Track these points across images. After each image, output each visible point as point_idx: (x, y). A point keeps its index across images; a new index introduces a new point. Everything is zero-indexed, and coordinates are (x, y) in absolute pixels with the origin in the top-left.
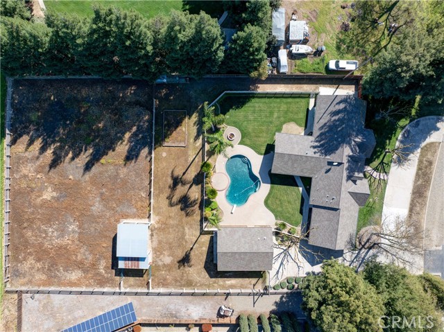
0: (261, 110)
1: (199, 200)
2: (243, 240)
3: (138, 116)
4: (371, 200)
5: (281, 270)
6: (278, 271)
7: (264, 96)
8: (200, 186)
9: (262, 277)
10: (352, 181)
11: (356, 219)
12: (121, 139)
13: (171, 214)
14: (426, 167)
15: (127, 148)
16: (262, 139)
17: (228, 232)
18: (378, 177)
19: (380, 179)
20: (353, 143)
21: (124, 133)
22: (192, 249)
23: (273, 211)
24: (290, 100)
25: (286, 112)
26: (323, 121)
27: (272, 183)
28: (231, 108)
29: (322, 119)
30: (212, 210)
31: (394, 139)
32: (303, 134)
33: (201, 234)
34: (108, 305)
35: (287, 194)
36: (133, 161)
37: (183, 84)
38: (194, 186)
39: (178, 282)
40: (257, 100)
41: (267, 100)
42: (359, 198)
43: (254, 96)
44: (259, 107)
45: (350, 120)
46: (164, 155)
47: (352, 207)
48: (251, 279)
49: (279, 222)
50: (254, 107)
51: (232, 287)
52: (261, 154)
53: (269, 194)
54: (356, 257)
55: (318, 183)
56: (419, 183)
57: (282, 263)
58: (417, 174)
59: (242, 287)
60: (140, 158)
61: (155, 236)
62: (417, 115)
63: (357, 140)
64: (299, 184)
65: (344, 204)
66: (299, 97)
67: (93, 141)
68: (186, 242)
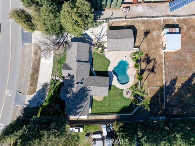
0: (114, 106)
1: (141, 62)
2: (122, 44)
3: (171, 101)
4: (59, 66)
5: (101, 30)
6: (102, 30)
7: (113, 113)
8: (141, 69)
9: (110, 27)
10: (71, 75)
11: (67, 57)
12: (179, 89)
13: (153, 55)
14: (33, 83)
15: (176, 85)
16: (113, 92)
17: (128, 48)
18: (56, 77)
19: (55, 76)
20: (71, 94)
21: (178, 92)
22: (144, 39)
23: (106, 59)
24: (100, 112)
25: (102, 106)
26: (86, 103)
27: (107, 72)
28: (128, 107)
30: (135, 58)
31: (50, 96)
32: (93, 96)
33: (140, 46)
34: (182, 10)
35: (100, 67)
36: (173, 79)
37: (151, 117)
38: (144, 68)
39: (149, 23)
40: (116, 111)
41: (111, 111)
42: (67, 67)
43: (118, 113)
44: (115, 108)
45: (74, 105)
47: (70, 62)
48: (115, 26)
49: (103, 54)
50: (117, 108)
51: (124, 22)
52: (113, 85)
53: (108, 67)
54: (65, 38)
55: (87, 73)
56: (36, 75)
57: (101, 34)
58: (37, 79)
59: (119, 22)
60: (170, 81)
61: (161, 44)
62: (39, 107)
63: (69, 95)
64: (94, 72)
65: (74, 64)
66: (96, 113)
67: (192, 88)
68: (146, 42)
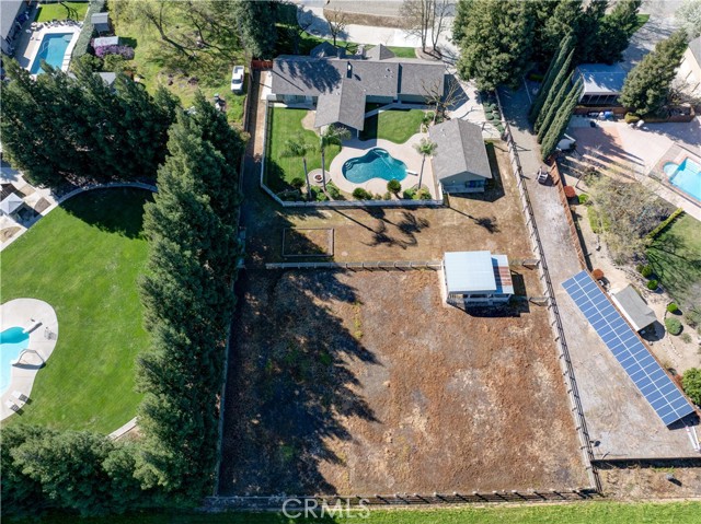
1: (405, 210)
3: (290, 288)
7: (268, 148)
8: (385, 210)
9: (492, 144)
12: (323, 311)
13: (428, 242)
14: (350, 18)
15: (336, 302)
17: (440, 168)
20: (326, 57)
21: (315, 307)
22: (470, 217)
23: (409, 136)
24: (275, 124)
25: (290, 127)
27: (375, 137)
28: (282, 180)
29: (299, 87)
31: (320, 41)
32: (315, 111)
33: (449, 207)
34: (576, 322)
35: (388, 123)
36: (356, 293)
37: (247, 234)
38: (386, 217)
39: (519, 230)
40: (273, 155)
41: (274, 145)
42: (386, 54)
43: (268, 158)
46: (345, 254)
47: (397, 59)
48: (497, 154)
49: (422, 129)
51: (510, 172)
52: (341, 148)
53: (389, 139)
55: (372, 88)
58: (358, 23)
59: (508, 163)
60: (350, 284)
62: (296, 25)
63: (322, 56)
64: (375, 114)
66: (272, 116)
67: (326, 352)
68: (462, 224)
